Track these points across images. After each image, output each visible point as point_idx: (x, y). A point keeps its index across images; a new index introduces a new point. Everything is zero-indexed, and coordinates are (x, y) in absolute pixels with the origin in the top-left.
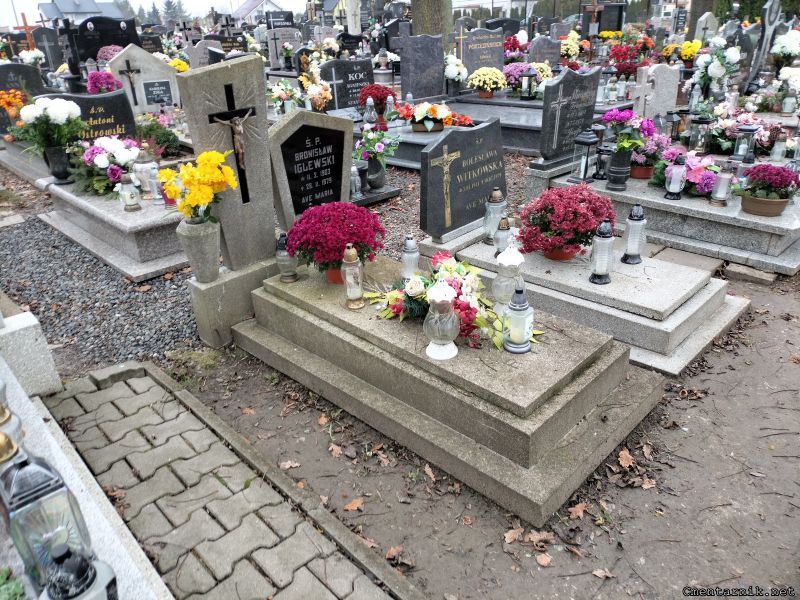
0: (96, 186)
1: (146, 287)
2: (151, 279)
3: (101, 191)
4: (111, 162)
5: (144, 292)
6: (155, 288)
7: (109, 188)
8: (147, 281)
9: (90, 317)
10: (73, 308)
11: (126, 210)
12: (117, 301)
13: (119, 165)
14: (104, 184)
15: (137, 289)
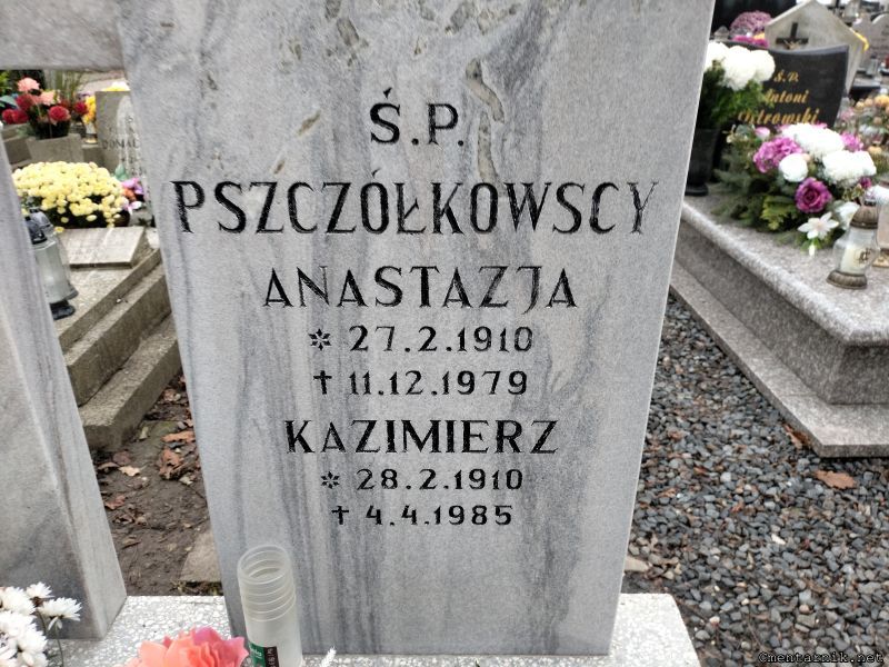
0: (766, 214)
1: (841, 479)
2: (854, 459)
3: (774, 226)
4: (810, 174)
5: (839, 491)
6: (863, 491)
7: (791, 224)
8: (844, 460)
9: (712, 511)
10: (674, 464)
11: (831, 279)
12: (772, 491)
13: (826, 183)
14: (782, 212)
15: (821, 474)
